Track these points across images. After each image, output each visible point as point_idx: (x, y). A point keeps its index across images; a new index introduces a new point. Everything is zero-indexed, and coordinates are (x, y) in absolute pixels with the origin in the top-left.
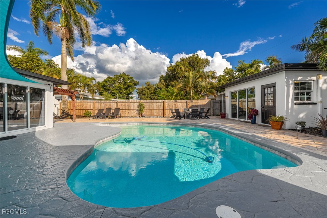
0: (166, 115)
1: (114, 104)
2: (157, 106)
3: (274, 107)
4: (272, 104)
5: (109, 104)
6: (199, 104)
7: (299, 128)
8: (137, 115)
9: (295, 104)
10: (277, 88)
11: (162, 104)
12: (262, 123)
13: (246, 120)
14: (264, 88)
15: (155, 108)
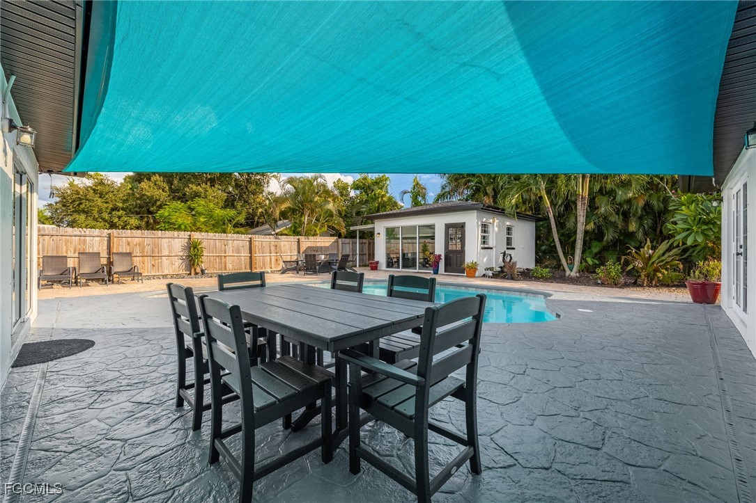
0: (256, 268)
1: (97, 238)
2: (236, 247)
3: (462, 252)
4: (459, 248)
5: (78, 238)
6: (319, 245)
7: (490, 273)
8: (181, 272)
9: (482, 248)
10: (467, 228)
11: (248, 243)
12: (445, 272)
13: (417, 271)
14: (448, 226)
15: (231, 254)
